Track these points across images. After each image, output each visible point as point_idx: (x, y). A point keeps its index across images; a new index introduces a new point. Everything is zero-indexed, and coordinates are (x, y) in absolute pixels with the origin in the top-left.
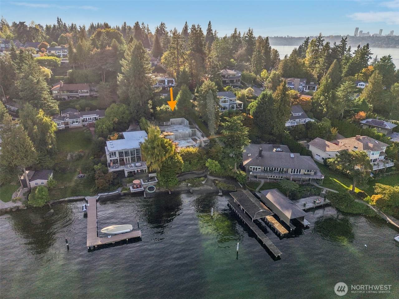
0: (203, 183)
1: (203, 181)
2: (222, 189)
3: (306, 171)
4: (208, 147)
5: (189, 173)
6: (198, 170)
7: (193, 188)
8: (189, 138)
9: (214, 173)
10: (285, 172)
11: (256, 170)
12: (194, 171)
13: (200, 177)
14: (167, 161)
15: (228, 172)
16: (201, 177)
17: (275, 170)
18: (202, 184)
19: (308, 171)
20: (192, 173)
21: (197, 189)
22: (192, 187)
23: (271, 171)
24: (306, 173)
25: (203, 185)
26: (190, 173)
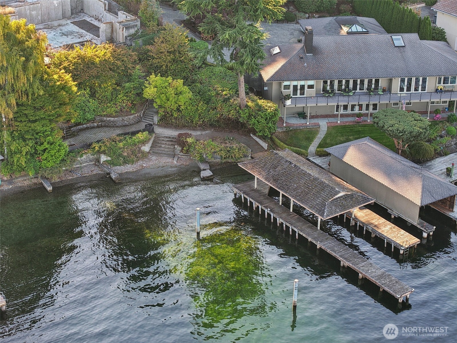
0: (146, 148)
1: (144, 142)
2: (209, 158)
3: (439, 83)
4: (140, 41)
5: (92, 125)
6: (121, 112)
7: (118, 167)
8: (63, 22)
9: (176, 118)
10: (384, 91)
11: (302, 93)
12: (108, 119)
13: (134, 133)
14: (31, 85)
15: (219, 109)
16: (138, 132)
17: (355, 88)
18: (143, 153)
19: (446, 81)
20: (105, 126)
21: (129, 168)
22: (115, 165)
23: (345, 91)
24: (441, 86)
25: (145, 155)
26: (98, 127)
